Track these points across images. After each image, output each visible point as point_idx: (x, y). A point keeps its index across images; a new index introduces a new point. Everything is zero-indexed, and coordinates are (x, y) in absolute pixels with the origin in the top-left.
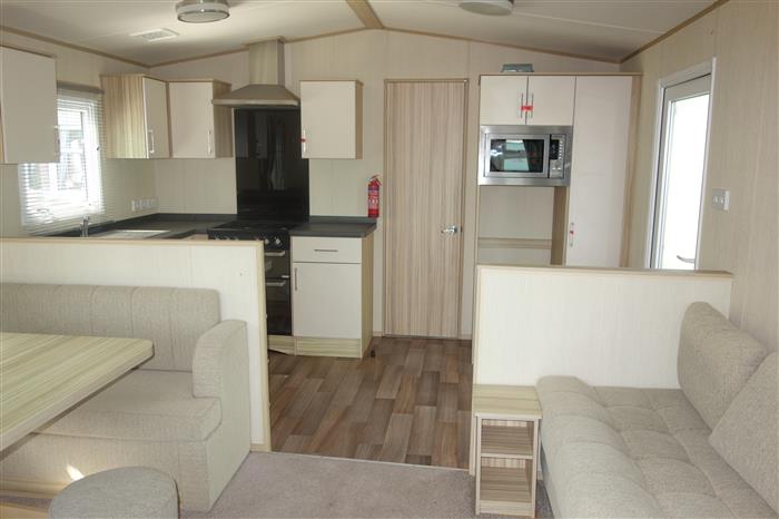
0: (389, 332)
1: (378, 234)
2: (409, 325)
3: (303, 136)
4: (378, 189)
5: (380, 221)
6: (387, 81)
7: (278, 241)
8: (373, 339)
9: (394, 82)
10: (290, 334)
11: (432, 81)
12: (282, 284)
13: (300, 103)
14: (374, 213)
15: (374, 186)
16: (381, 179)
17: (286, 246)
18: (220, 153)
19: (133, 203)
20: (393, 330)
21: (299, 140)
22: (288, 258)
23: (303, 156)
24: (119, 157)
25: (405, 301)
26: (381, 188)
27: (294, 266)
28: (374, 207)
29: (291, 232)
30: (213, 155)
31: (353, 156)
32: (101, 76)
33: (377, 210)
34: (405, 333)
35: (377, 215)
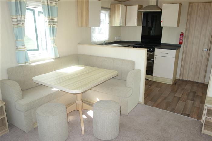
0: (181, 78)
1: (181, 50)
2: (188, 77)
3: (162, 20)
4: (183, 36)
5: (182, 46)
6: (190, 3)
7: (151, 50)
8: (176, 79)
9: (192, 3)
10: (152, 75)
11: (205, 2)
12: (151, 61)
13: (162, 11)
14: (181, 43)
15: (182, 35)
16: (184, 33)
17: (154, 51)
18: (138, 25)
19: (115, 37)
20: (182, 78)
21: (160, 21)
22: (154, 54)
23: (161, 26)
24: (113, 26)
25: (188, 70)
26: (184, 36)
27: (155, 57)
29: (155, 47)
30: (136, 26)
31: (176, 26)
32: (111, 5)
33: (182, 42)
34: (186, 79)
35: (182, 44)
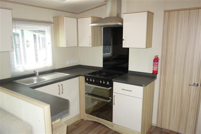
0: (159, 126)
1: (157, 82)
2: (169, 125)
4: (158, 62)
5: (158, 76)
6: (165, 11)
7: (108, 83)
8: (152, 126)
9: (169, 11)
11: (189, 9)
12: (109, 101)
13: (123, 24)
14: (155, 73)
15: (156, 60)
16: (160, 57)
17: (111, 85)
19: (67, 62)
20: (161, 125)
22: (111, 91)
23: (124, 46)
26: (160, 61)
27: (114, 94)
28: (155, 70)
29: (113, 80)
30: (91, 46)
31: (145, 47)
32: (53, 17)
33: (157, 72)
34: (167, 128)
35: (157, 73)
